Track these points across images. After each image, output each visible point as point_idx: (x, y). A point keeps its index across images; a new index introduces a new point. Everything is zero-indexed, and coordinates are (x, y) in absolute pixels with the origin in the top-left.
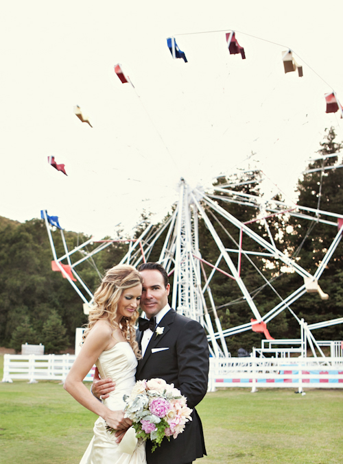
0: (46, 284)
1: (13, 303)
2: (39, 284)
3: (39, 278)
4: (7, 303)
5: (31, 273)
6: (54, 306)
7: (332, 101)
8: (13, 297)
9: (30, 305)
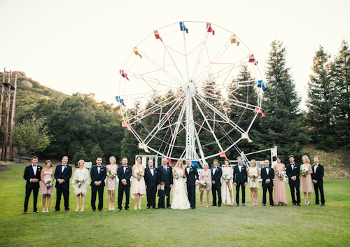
0: (91, 129)
1: (72, 139)
2: (88, 129)
3: (88, 126)
4: (69, 139)
5: (83, 124)
6: (95, 141)
7: (252, 58)
8: (73, 136)
9: (81, 140)
